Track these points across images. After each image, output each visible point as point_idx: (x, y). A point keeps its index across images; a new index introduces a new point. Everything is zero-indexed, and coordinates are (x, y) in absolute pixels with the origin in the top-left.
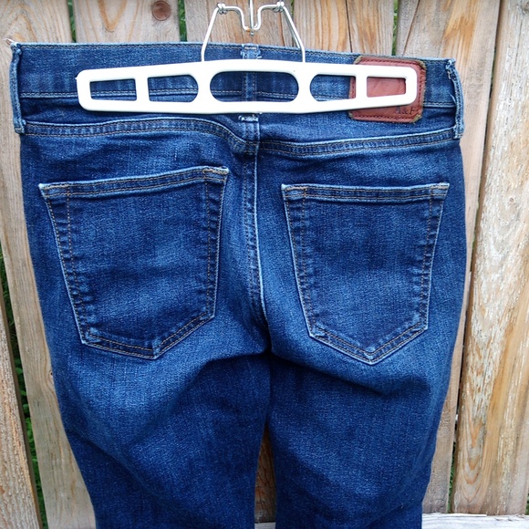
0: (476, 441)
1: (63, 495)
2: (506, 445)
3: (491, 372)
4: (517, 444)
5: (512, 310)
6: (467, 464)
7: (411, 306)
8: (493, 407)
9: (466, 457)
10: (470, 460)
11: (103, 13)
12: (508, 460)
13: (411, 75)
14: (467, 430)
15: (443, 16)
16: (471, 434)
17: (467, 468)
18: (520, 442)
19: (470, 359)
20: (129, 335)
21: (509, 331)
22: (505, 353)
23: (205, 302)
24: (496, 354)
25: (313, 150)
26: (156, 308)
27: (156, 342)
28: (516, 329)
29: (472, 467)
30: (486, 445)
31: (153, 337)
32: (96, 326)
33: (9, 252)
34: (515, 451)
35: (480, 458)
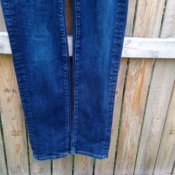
0: (143, 7)
2: (153, 10)
4: (157, 11)
6: (139, 18)
9: (139, 14)
10: (140, 15)
12: (153, 17)
16: (141, 4)
17: (139, 19)
18: (158, 9)
29: (141, 19)
30: (146, 9)
34: (156, 13)
35: (144, 15)
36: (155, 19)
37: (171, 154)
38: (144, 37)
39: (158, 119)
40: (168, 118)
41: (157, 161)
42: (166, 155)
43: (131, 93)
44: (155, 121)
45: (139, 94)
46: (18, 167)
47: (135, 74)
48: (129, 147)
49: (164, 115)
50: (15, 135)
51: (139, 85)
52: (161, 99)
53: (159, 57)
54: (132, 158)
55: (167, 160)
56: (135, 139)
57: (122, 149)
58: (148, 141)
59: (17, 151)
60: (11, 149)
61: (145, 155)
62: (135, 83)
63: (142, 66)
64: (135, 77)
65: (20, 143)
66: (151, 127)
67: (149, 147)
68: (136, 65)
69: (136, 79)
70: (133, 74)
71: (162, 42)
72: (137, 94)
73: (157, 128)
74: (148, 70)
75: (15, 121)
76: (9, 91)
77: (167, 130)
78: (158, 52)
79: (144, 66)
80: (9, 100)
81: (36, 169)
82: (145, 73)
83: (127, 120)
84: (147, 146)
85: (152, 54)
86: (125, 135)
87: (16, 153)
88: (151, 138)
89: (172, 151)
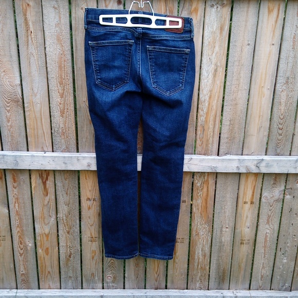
0: (201, 132)
1: (84, 140)
2: (210, 134)
3: (205, 110)
5: (211, 91)
7: (179, 82)
8: (206, 121)
10: (200, 138)
11: (105, 3)
12: (211, 139)
13: (180, 21)
14: (199, 128)
15: (190, 7)
17: (199, 141)
19: (199, 106)
20: (107, 83)
21: (210, 97)
22: (209, 104)
23: (126, 77)
24: (207, 104)
25: (155, 37)
26: (114, 76)
27: (114, 86)
28: (212, 97)
29: (201, 141)
30: (204, 133)
31: (113, 85)
32: (100, 79)
33: (76, 65)
34: (213, 136)
35: (203, 138)
36: (213, 141)
37: (246, 266)
38: (204, 155)
39: (227, 228)
40: (236, 227)
41: (232, 273)
42: (240, 266)
43: (198, 202)
44: (224, 229)
45: (206, 203)
46: (93, 274)
47: (201, 185)
48: (201, 257)
49: (232, 224)
50: (92, 241)
51: (205, 195)
52: (227, 209)
53: (218, 171)
54: (205, 269)
55: (242, 272)
56: (206, 249)
57: (194, 259)
58: (220, 250)
59: (93, 258)
60: (87, 255)
61: (219, 266)
62: (202, 193)
63: (206, 178)
64: (201, 187)
65: (96, 249)
66: (221, 237)
67: (221, 257)
68: (200, 177)
69: (202, 189)
70: (199, 185)
71: (219, 160)
72: (204, 204)
73: (227, 237)
74: (211, 181)
75: (93, 227)
76: (90, 200)
77: (238, 239)
78: (216, 167)
79: (208, 178)
80: (89, 208)
81: (109, 278)
82: (210, 184)
83: (197, 229)
84: (219, 257)
85: (212, 168)
86: (196, 245)
87: (91, 259)
88: (222, 247)
89: (246, 262)
